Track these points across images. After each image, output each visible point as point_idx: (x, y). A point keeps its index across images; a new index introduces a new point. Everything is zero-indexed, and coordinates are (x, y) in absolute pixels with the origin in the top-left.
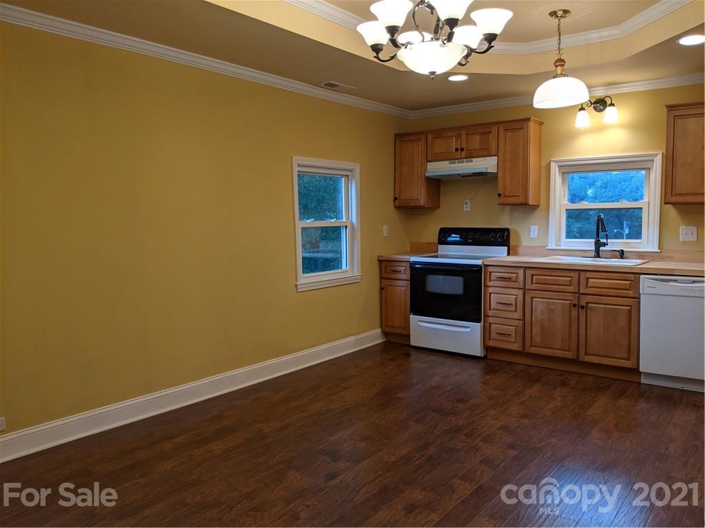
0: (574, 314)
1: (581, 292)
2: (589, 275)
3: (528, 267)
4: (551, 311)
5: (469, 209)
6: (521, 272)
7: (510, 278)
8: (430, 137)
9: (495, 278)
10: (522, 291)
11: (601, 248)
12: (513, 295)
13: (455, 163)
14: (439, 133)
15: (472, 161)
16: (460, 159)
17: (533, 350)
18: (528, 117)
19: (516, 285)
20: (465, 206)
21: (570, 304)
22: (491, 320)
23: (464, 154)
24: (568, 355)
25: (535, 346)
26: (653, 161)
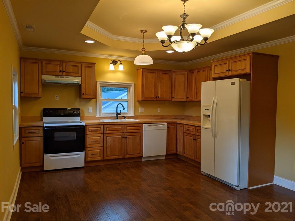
0: (123, 141)
1: (125, 132)
2: (128, 125)
3: (105, 125)
4: (114, 141)
5: (58, 99)
6: (102, 127)
7: (98, 130)
8: (44, 63)
9: (90, 131)
10: (102, 135)
11: (118, 116)
12: (98, 137)
13: (63, 77)
14: (50, 61)
15: (68, 78)
16: (62, 76)
17: (107, 158)
18: (95, 62)
19: (100, 132)
20: (56, 98)
21: (121, 137)
22: (88, 149)
23: (64, 73)
24: (121, 157)
25: (108, 156)
26: (131, 85)
